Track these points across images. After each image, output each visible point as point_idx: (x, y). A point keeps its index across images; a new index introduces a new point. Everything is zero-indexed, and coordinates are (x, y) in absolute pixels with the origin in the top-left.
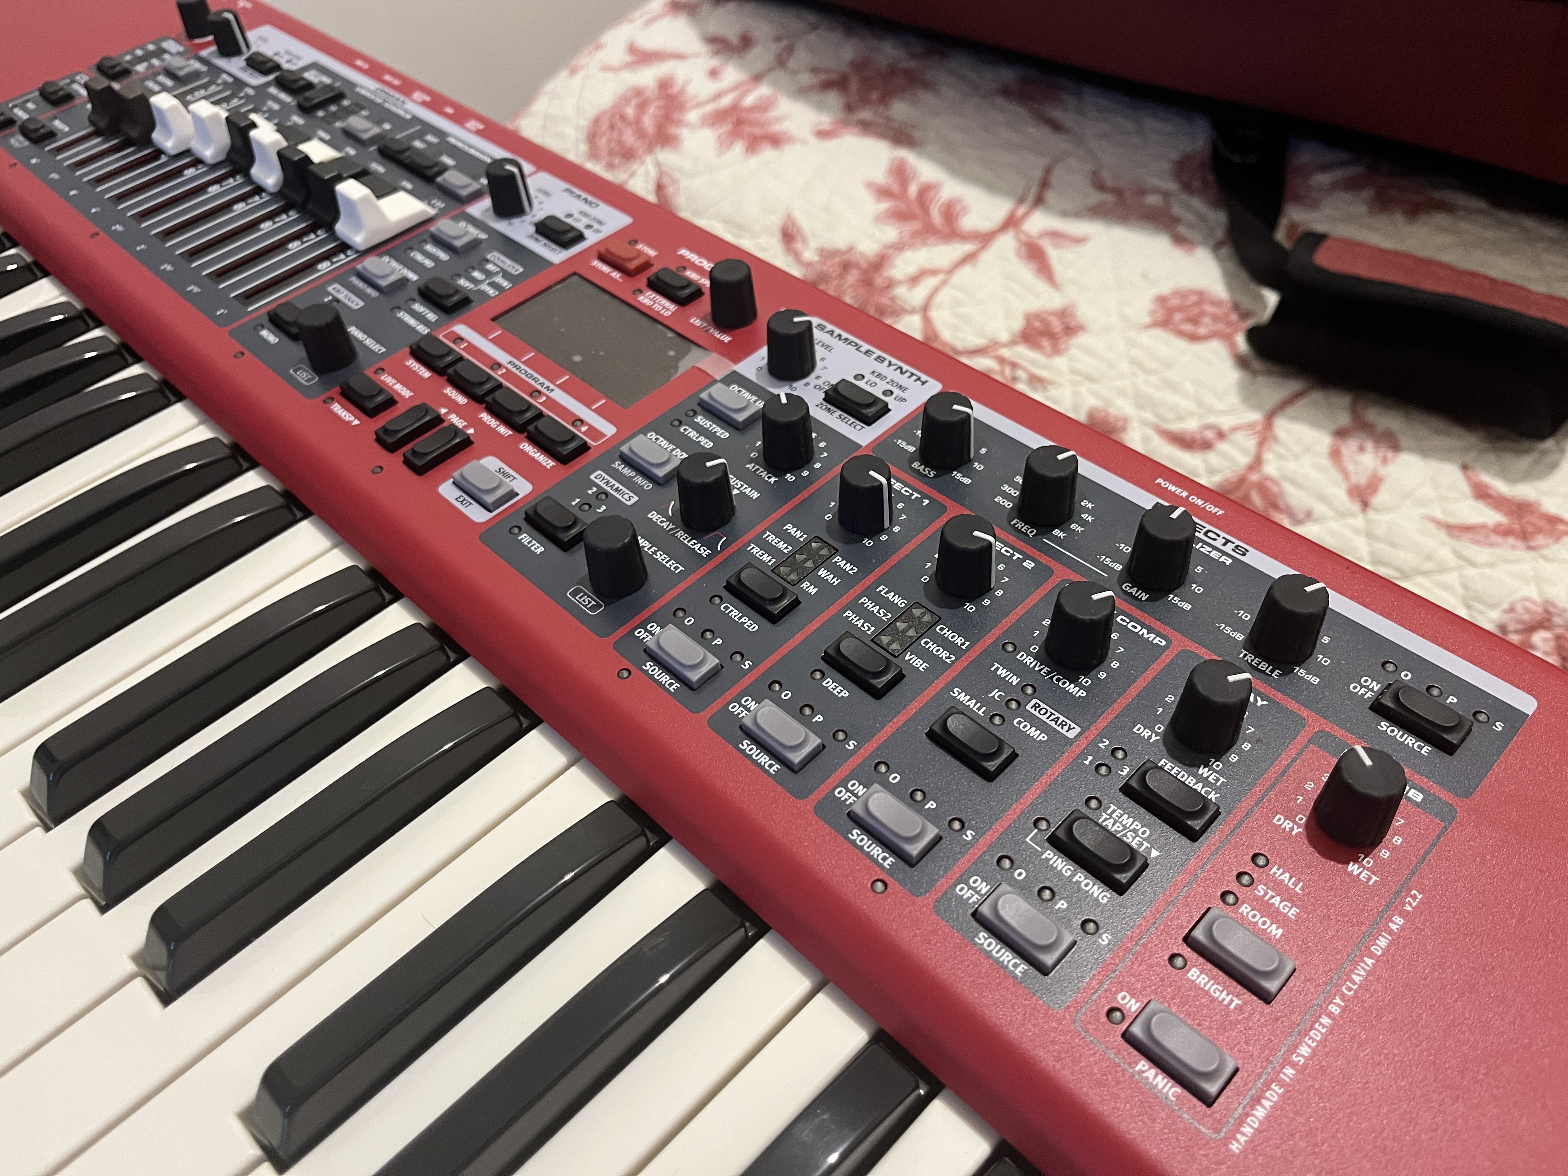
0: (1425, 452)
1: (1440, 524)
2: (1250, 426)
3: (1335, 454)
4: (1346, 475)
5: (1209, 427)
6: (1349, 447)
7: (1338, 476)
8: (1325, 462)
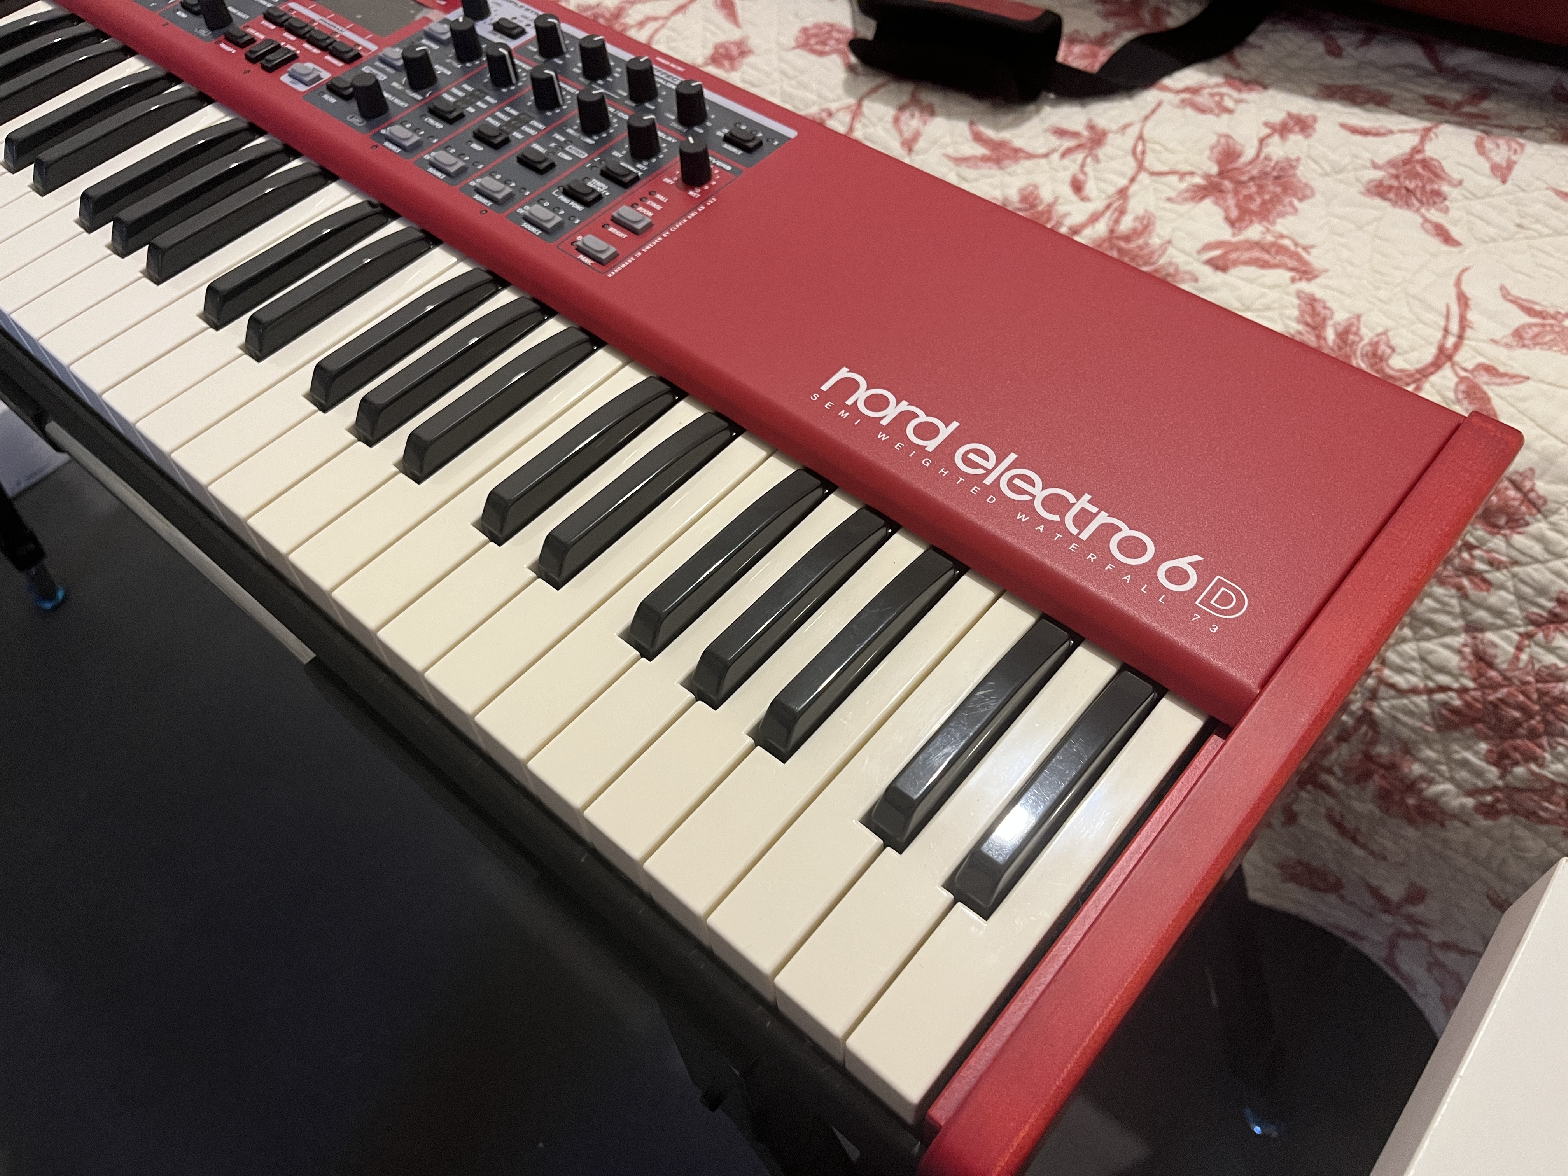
0: (949, 115)
1: (949, 157)
2: (848, 107)
3: (896, 120)
4: (901, 132)
5: (823, 110)
6: (905, 116)
7: (896, 135)
8: (890, 126)
